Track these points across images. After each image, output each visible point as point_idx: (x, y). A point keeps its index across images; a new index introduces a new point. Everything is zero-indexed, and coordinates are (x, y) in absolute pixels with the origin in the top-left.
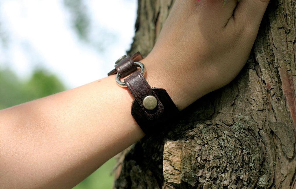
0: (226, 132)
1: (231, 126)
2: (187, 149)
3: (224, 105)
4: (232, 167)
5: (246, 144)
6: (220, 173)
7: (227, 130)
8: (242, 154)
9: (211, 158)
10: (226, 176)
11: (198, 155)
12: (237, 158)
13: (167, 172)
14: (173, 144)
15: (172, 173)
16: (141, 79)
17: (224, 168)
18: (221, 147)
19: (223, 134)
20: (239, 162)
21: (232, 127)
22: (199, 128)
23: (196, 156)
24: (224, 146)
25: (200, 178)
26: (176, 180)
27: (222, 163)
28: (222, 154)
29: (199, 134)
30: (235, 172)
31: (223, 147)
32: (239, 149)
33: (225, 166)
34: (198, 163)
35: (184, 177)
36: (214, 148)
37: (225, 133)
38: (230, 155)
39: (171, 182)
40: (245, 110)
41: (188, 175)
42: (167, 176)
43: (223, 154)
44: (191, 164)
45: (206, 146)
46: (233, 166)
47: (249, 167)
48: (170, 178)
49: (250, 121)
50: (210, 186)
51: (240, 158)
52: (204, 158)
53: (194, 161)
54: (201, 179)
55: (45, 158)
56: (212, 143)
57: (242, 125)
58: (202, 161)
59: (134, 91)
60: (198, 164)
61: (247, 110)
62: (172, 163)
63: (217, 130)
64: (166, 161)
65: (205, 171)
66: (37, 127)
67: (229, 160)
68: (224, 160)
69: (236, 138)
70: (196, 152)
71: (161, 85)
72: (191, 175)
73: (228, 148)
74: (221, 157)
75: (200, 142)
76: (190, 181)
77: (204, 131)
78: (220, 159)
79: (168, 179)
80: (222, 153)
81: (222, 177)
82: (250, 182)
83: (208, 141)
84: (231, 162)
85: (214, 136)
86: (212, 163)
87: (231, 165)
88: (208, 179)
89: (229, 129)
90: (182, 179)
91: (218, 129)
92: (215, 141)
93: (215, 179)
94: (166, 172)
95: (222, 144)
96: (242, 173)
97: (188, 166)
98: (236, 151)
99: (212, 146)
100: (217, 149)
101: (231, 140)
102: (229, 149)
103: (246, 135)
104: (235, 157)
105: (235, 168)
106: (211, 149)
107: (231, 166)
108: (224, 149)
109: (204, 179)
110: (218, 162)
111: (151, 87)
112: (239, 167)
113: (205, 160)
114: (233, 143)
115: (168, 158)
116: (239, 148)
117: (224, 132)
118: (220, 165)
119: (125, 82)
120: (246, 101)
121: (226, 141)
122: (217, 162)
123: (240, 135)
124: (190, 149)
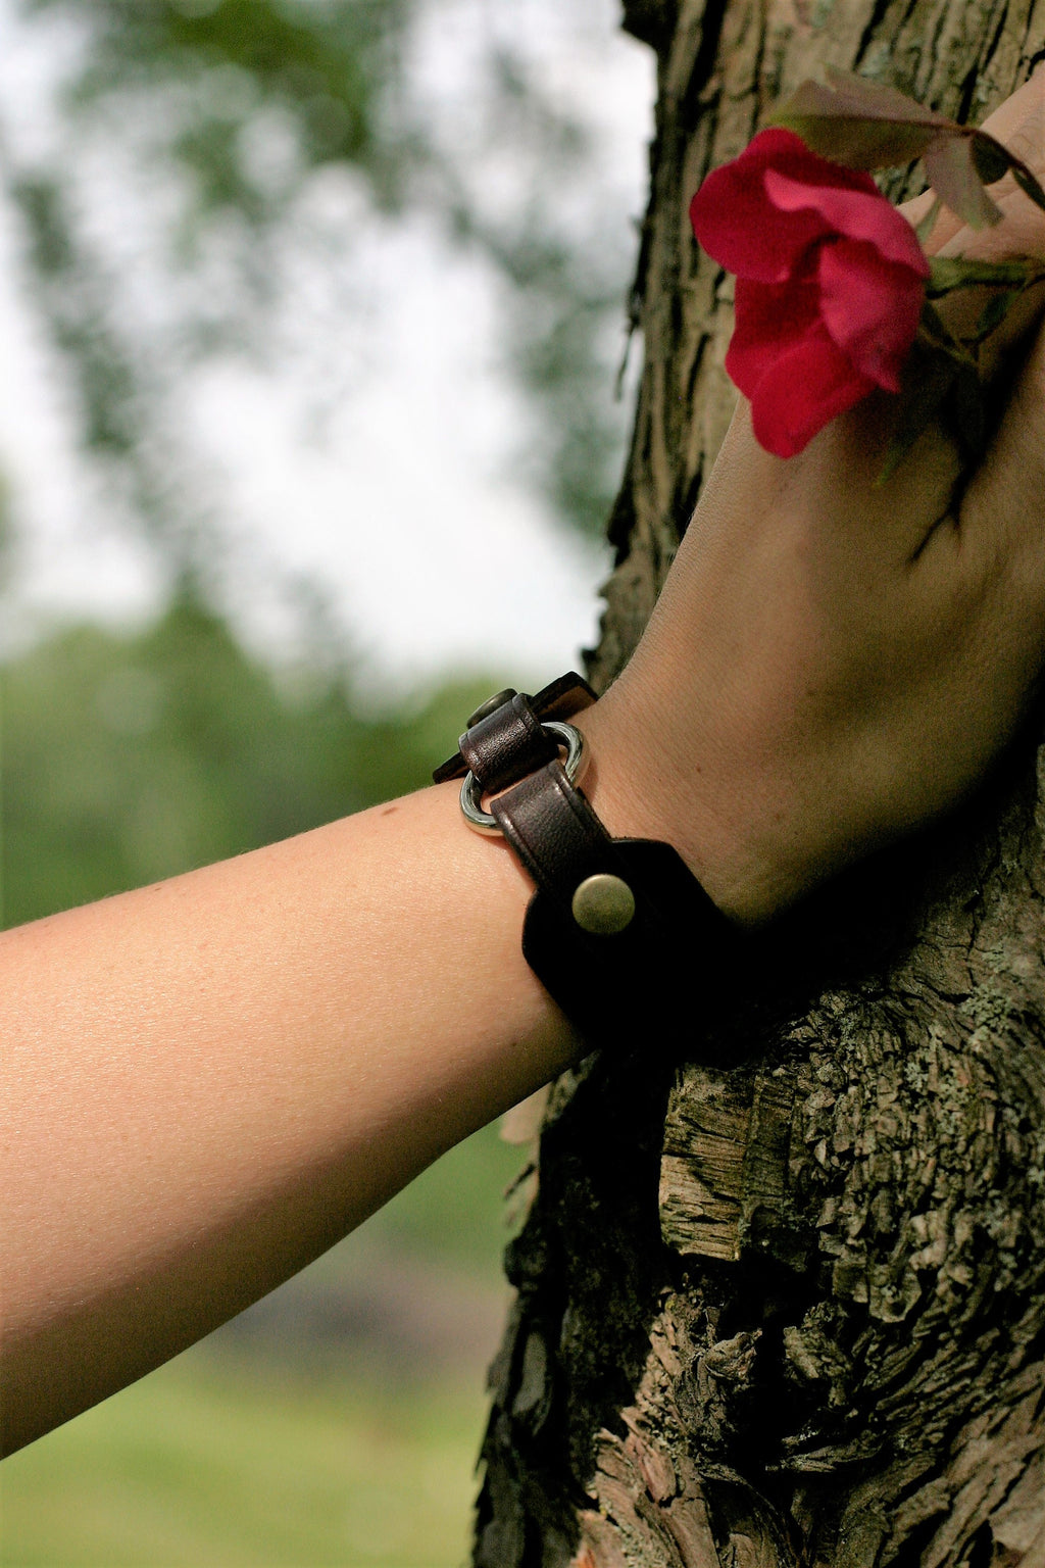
0: (936, 1030)
1: (959, 999)
2: (775, 1104)
3: (937, 905)
4: (959, 1186)
5: (1015, 1081)
6: (907, 1214)
7: (939, 1020)
8: (1000, 1129)
9: (868, 1144)
10: (933, 1227)
11: (819, 1132)
12: (979, 1145)
13: (678, 1208)
14: (713, 1081)
15: (699, 1212)
16: (563, 799)
17: (921, 1189)
18: (915, 1096)
19: (927, 1038)
20: (985, 1162)
21: (964, 1008)
22: (831, 1011)
23: (809, 1136)
24: (924, 1093)
25: (824, 1236)
26: (719, 1247)
27: (917, 1169)
28: (914, 1127)
29: (830, 1037)
30: (970, 1207)
31: (922, 1097)
32: (989, 1107)
33: (925, 1180)
34: (817, 1168)
35: (755, 1230)
36: (882, 1103)
37: (933, 1034)
38: (951, 1131)
39: (697, 1251)
40: (1018, 932)
41: (774, 1221)
42: (681, 1226)
43: (922, 1128)
44: (786, 1170)
45: (852, 1090)
46: (963, 1183)
47: (1026, 1187)
48: (689, 1237)
49: (1034, 981)
50: (861, 1271)
51: (990, 1147)
52: (842, 1146)
53: (801, 1160)
54: (831, 1240)
55: (149, 1157)
56: (877, 1078)
57: (1001, 998)
58: (835, 1160)
59: (532, 852)
60: (817, 1173)
61: (1024, 929)
62: (703, 1169)
63: (903, 1019)
64: (678, 1159)
65: (845, 1203)
66: (114, 1022)
67: (945, 1153)
68: (923, 1156)
69: (975, 1054)
70: (808, 1117)
71: (655, 824)
72: (785, 1220)
73: (941, 1100)
74: (911, 1139)
75: (829, 1073)
76: (780, 1250)
77: (848, 1024)
78: (906, 1152)
79: (680, 1239)
80: (915, 1124)
81: (913, 1229)
82: (1028, 1252)
83: (859, 1069)
84: (955, 1163)
85: (888, 1047)
86: (872, 1169)
87: (952, 1179)
88: (857, 1238)
89: (951, 1016)
90: (745, 1241)
91: (909, 1013)
92: (890, 1069)
93: (887, 1241)
94: (671, 1210)
95: (920, 1085)
96: (1000, 1211)
97: (769, 1181)
98: (976, 1116)
99: (873, 1093)
100: (896, 1107)
101: (956, 1063)
102: (948, 1105)
103: (1014, 1044)
104: (971, 1140)
105: (972, 1190)
106: (873, 1107)
107: (956, 1180)
108: (925, 1104)
109: (842, 1241)
110: (899, 1162)
111: (613, 836)
112: (985, 1183)
113: (847, 1155)
114: (963, 1077)
115: (685, 1144)
116: (989, 1099)
117: (930, 1029)
118: (905, 1175)
119: (495, 814)
120: (1025, 889)
121: (934, 1069)
122: (893, 1163)
123: (992, 1043)
124: (788, 1104)
